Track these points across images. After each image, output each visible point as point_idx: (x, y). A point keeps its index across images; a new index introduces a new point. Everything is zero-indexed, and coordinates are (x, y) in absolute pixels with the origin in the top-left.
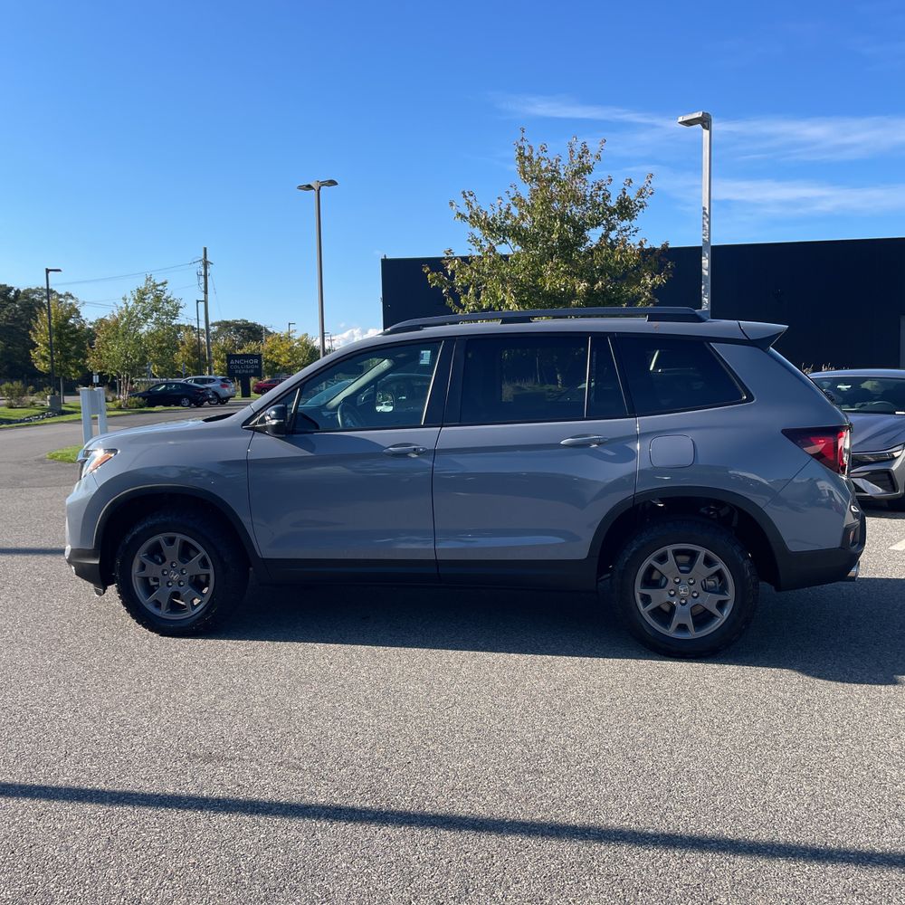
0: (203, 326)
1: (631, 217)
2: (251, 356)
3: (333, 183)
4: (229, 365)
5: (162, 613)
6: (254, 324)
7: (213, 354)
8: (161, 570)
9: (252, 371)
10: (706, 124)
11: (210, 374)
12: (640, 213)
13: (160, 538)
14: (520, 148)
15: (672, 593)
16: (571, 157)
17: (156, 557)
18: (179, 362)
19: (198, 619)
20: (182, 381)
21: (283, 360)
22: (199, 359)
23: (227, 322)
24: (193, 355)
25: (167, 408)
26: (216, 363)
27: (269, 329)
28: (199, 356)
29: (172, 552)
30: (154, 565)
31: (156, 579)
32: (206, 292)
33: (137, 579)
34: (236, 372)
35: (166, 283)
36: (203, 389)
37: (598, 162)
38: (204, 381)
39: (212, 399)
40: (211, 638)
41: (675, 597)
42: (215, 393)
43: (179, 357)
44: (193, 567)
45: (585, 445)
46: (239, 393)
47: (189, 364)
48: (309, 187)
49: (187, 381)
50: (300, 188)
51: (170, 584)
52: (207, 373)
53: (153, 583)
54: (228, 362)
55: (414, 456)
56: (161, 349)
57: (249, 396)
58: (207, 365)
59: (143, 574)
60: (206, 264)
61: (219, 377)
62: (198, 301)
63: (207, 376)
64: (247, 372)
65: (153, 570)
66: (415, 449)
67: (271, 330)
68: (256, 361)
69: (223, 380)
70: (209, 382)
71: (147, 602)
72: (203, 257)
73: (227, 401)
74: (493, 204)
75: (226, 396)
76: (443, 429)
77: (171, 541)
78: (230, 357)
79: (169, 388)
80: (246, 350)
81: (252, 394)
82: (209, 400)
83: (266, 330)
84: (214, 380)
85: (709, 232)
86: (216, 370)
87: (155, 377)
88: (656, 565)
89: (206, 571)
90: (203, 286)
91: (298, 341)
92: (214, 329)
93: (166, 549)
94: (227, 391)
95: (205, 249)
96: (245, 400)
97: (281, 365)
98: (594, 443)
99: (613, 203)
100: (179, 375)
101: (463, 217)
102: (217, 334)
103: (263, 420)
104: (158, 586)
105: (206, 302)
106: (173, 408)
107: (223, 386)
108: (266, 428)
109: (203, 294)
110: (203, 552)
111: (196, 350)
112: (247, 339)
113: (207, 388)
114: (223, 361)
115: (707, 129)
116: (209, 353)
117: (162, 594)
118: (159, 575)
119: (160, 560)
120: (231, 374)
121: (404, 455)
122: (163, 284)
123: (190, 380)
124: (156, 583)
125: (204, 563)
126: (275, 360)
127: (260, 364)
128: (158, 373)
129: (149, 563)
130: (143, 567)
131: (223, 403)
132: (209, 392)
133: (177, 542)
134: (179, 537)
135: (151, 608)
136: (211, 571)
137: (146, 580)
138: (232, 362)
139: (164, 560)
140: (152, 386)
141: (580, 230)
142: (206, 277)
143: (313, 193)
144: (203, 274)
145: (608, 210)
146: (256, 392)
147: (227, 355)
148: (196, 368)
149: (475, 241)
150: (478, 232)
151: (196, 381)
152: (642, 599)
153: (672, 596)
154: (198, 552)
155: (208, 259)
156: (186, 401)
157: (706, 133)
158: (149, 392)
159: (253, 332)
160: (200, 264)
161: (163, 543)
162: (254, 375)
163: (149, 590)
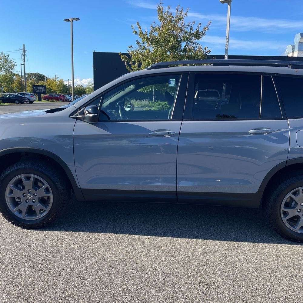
0: (23, 74)
1: (199, 39)
2: (42, 86)
3: (78, 19)
4: (33, 89)
5: (23, 216)
6: (42, 75)
7: (27, 85)
8: (22, 194)
9: (42, 92)
10: (229, 3)
11: (26, 92)
12: (203, 37)
13: (22, 176)
14: (159, 7)
15: (299, 210)
16: (177, 13)
17: (19, 186)
18: (14, 87)
19: (43, 220)
20: (15, 94)
21: (54, 88)
22: (22, 87)
23: (32, 74)
24: (19, 84)
25: (10, 104)
26: (28, 88)
27: (47, 77)
28: (22, 85)
29: (29, 184)
30: (18, 191)
31: (19, 198)
32: (24, 61)
33: (8, 198)
34: (36, 92)
35: (9, 55)
36: (24, 97)
37: (186, 17)
38: (24, 94)
39: (27, 101)
40: (51, 230)
41: (300, 213)
42: (29, 99)
43: (14, 85)
44: (41, 192)
45: (262, 134)
46: (37, 99)
47: (18, 88)
48: (68, 20)
49: (17, 94)
50: (65, 20)
51: (27, 201)
52: (25, 91)
53: (17, 200)
54: (33, 88)
55: (168, 136)
56: (7, 82)
57: (41, 101)
58: (25, 89)
59: (12, 195)
60: (24, 51)
61: (30, 93)
62: (21, 65)
63: (25, 92)
64: (40, 92)
65: (18, 194)
66: (169, 133)
67: (48, 77)
68: (44, 88)
69: (31, 94)
70: (26, 95)
71: (14, 211)
72: (23, 48)
73: (33, 103)
74: (147, 29)
75: (33, 100)
76: (183, 122)
77: (28, 178)
78: (34, 86)
79: (10, 97)
80: (39, 84)
81: (42, 100)
82: (26, 102)
83: (46, 77)
84: (28, 94)
85: (228, 46)
86: (28, 91)
87: (5, 92)
88: (293, 196)
89: (48, 195)
90: (23, 59)
91: (60, 81)
92: (27, 76)
93: (25, 182)
94: (33, 99)
95: (24, 45)
96: (40, 102)
97: (53, 90)
98: (266, 133)
99: (193, 32)
100: (15, 92)
101: (136, 32)
102: (28, 77)
103: (83, 113)
104: (20, 201)
105: (24, 65)
106: (12, 104)
107: (32, 97)
108: (84, 118)
109: (23, 62)
110: (46, 185)
111: (20, 83)
112: (39, 80)
113: (25, 97)
114: (31, 87)
115: (230, 5)
116: (26, 84)
117: (23, 207)
118: (21, 196)
119: (21, 188)
120: (34, 92)
121: (162, 136)
122: (7, 56)
123: (19, 94)
124: (19, 200)
125: (47, 190)
126: (51, 88)
127: (45, 89)
128: (6, 91)
129: (15, 190)
130: (12, 192)
131: (31, 103)
132: (26, 99)
133: (32, 179)
134: (33, 176)
135: (16, 214)
136: (51, 195)
137: (13, 199)
138: (35, 88)
139: (24, 188)
140: (4, 95)
141: (179, 42)
142: (24, 55)
143: (70, 23)
144: (23, 54)
145: (191, 35)
146: (44, 99)
147: (33, 85)
148: (21, 90)
149: (138, 43)
150: (140, 40)
151: (21, 94)
152: (283, 213)
153: (299, 212)
154: (43, 184)
155: (25, 49)
156: (17, 102)
157: (229, 7)
158: (3, 98)
159: (41, 78)
160: (22, 51)
161: (23, 179)
162: (42, 93)
163: (16, 204)
